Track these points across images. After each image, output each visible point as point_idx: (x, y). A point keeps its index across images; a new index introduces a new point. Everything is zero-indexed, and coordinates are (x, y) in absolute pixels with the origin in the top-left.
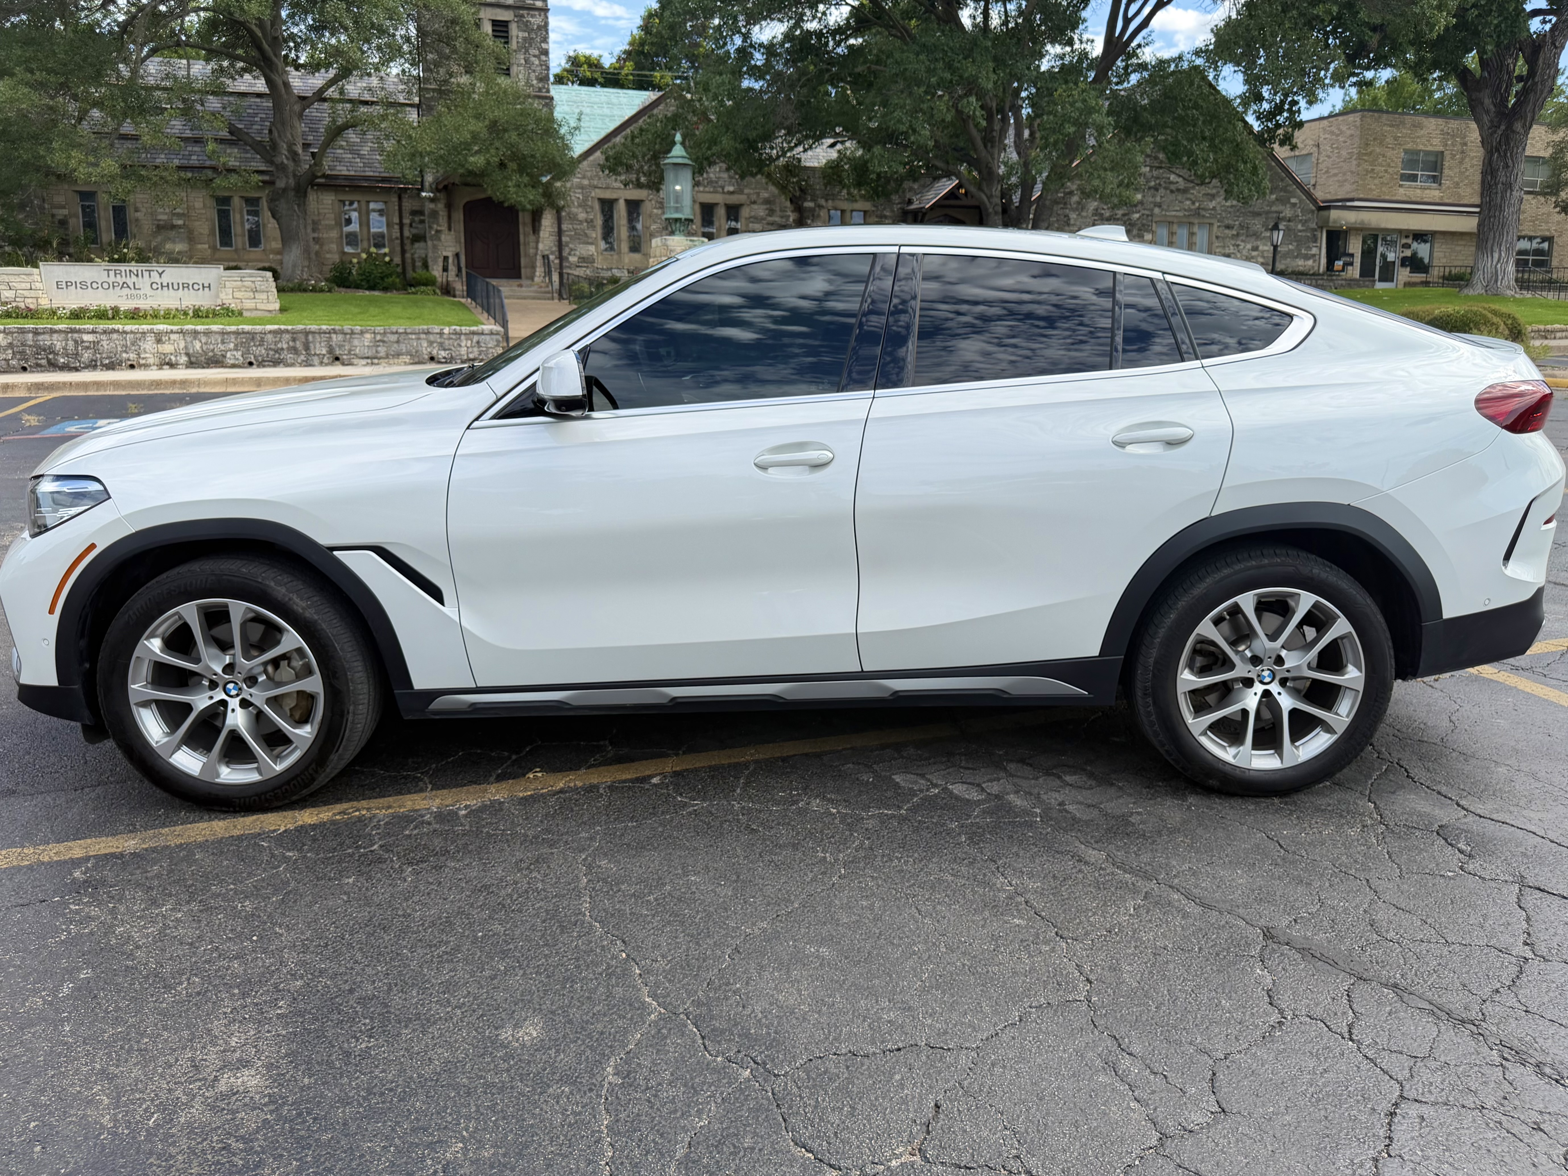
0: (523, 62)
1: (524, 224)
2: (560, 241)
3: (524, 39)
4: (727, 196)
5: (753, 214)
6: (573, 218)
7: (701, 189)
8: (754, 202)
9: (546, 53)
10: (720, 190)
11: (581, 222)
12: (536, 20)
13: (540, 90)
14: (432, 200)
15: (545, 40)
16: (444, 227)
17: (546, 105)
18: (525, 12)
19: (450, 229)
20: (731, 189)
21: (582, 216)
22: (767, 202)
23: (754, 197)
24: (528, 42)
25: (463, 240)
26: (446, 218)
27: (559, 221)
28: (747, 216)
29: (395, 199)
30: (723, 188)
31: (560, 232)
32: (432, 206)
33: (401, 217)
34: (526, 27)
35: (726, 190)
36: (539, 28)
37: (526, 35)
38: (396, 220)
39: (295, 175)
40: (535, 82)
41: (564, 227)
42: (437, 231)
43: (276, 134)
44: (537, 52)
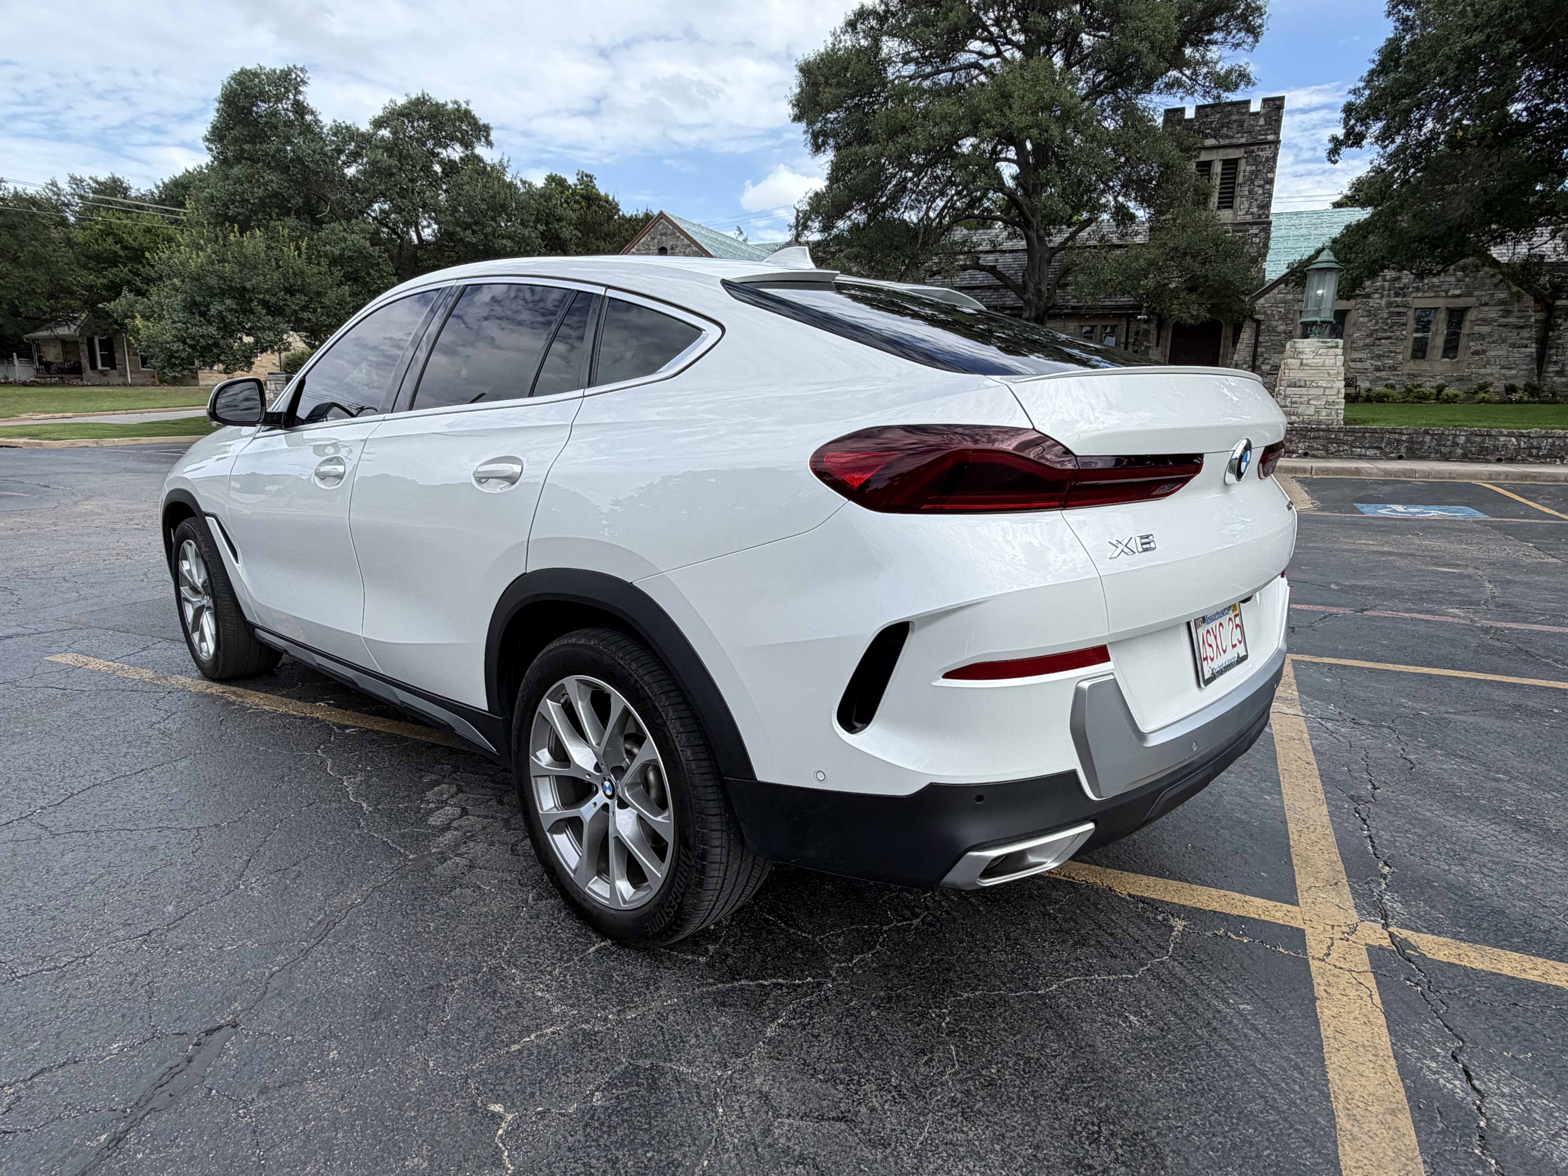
0: (1247, 193)
1: (1226, 338)
2: (1255, 351)
3: (1251, 172)
4: (1451, 300)
5: (1481, 316)
6: (1272, 330)
7: (1420, 295)
8: (1486, 304)
9: (1271, 182)
10: (1443, 294)
11: (1279, 334)
12: (1267, 153)
13: (1260, 216)
14: (1146, 321)
15: (1272, 170)
16: (1153, 344)
17: (1264, 230)
18: (1255, 148)
19: (1157, 345)
20: (1457, 292)
21: (1281, 328)
22: (1502, 302)
23: (1485, 299)
24: (1256, 174)
25: (1168, 354)
26: (1155, 336)
27: (1258, 334)
28: (1473, 318)
29: (1124, 323)
30: (1447, 292)
31: (1257, 344)
32: (1145, 326)
33: (1127, 337)
34: (1256, 161)
35: (1450, 294)
36: (1267, 159)
37: (1254, 168)
38: (1123, 340)
39: (1037, 308)
40: (1255, 210)
41: (1261, 339)
42: (1148, 348)
43: (1027, 277)
44: (1262, 182)
